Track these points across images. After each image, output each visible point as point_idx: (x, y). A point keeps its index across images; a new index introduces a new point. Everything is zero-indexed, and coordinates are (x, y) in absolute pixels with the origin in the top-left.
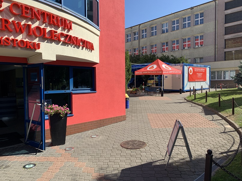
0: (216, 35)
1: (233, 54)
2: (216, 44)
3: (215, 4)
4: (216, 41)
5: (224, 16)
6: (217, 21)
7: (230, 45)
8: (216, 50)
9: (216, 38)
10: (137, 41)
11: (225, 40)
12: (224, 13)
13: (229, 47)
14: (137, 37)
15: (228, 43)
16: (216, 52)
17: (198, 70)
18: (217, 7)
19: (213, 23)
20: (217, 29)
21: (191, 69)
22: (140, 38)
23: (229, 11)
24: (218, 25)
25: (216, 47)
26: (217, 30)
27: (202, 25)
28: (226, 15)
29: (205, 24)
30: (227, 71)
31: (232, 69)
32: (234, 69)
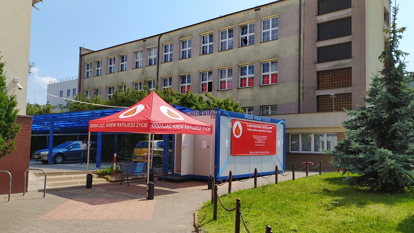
0: (302, 62)
1: (332, 102)
2: (302, 79)
3: (299, 3)
4: (302, 73)
5: (316, 26)
6: (302, 35)
7: (326, 83)
8: (301, 91)
9: (302, 68)
10: (154, 67)
11: (318, 73)
12: (316, 20)
13: (326, 86)
14: (155, 59)
15: (323, 79)
16: (301, 97)
17: (256, 129)
18: (302, 8)
19: (295, 38)
20: (302, 50)
21: (238, 124)
22: (160, 61)
23: (325, 18)
24: (305, 42)
25: (301, 85)
26: (302, 53)
27: (275, 42)
28: (319, 25)
29: (280, 40)
30: (321, 135)
31: (330, 131)
32: (334, 131)
